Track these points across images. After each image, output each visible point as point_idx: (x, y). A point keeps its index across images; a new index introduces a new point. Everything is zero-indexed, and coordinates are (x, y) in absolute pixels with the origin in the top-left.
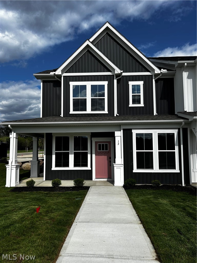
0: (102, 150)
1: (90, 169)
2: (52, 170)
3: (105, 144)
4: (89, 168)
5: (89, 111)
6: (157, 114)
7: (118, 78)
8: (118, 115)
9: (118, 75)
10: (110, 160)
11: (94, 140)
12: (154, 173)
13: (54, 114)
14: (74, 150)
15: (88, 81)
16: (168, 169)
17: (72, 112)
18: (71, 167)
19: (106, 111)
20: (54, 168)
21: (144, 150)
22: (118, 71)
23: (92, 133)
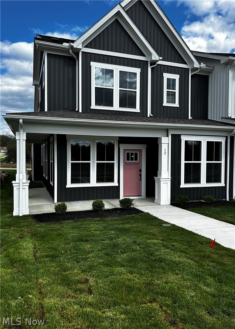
0: (135, 160)
1: (117, 185)
2: (67, 187)
3: (134, 152)
4: (115, 184)
5: (116, 106)
6: (192, 118)
7: (152, 66)
8: (152, 115)
9: (153, 63)
10: (140, 173)
11: (123, 147)
12: (201, 187)
13: (66, 107)
14: (97, 161)
15: (116, 64)
16: (214, 182)
17: (93, 106)
18: (93, 182)
19: (137, 110)
20: (69, 185)
21: (192, 161)
22: (155, 56)
23: (120, 138)
